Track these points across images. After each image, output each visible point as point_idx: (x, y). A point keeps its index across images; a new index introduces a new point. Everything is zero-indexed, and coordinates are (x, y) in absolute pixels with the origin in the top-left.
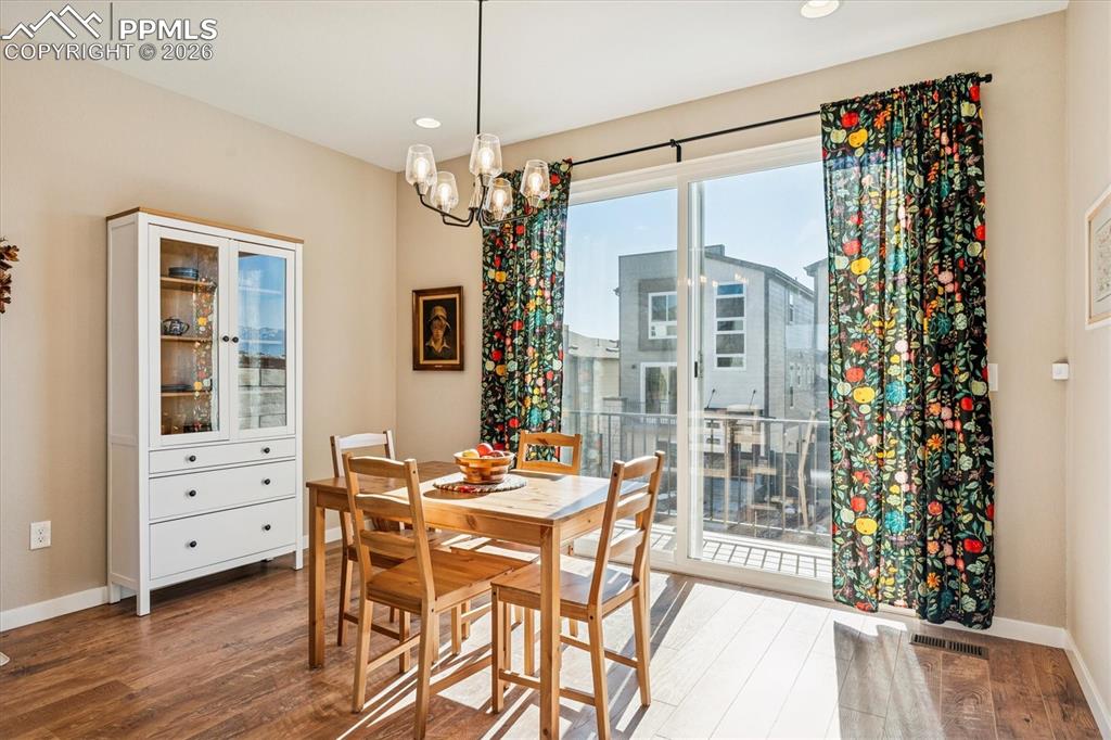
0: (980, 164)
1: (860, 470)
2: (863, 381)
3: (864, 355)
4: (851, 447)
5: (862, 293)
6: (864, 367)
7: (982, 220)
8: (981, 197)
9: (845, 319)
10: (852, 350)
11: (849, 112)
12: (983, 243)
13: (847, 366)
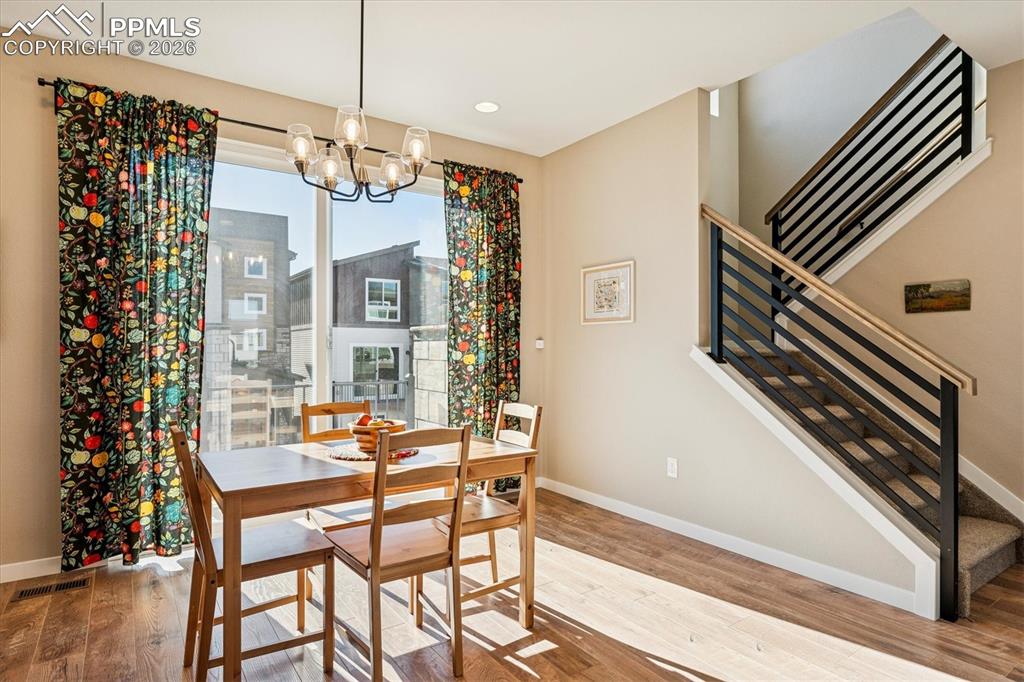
0: (519, 228)
1: (467, 408)
2: (469, 350)
3: (469, 333)
4: (463, 393)
5: (467, 293)
6: (469, 341)
7: (520, 260)
8: (519, 246)
9: (457, 309)
10: (462, 330)
11: (460, 171)
12: (520, 273)
13: (459, 340)
